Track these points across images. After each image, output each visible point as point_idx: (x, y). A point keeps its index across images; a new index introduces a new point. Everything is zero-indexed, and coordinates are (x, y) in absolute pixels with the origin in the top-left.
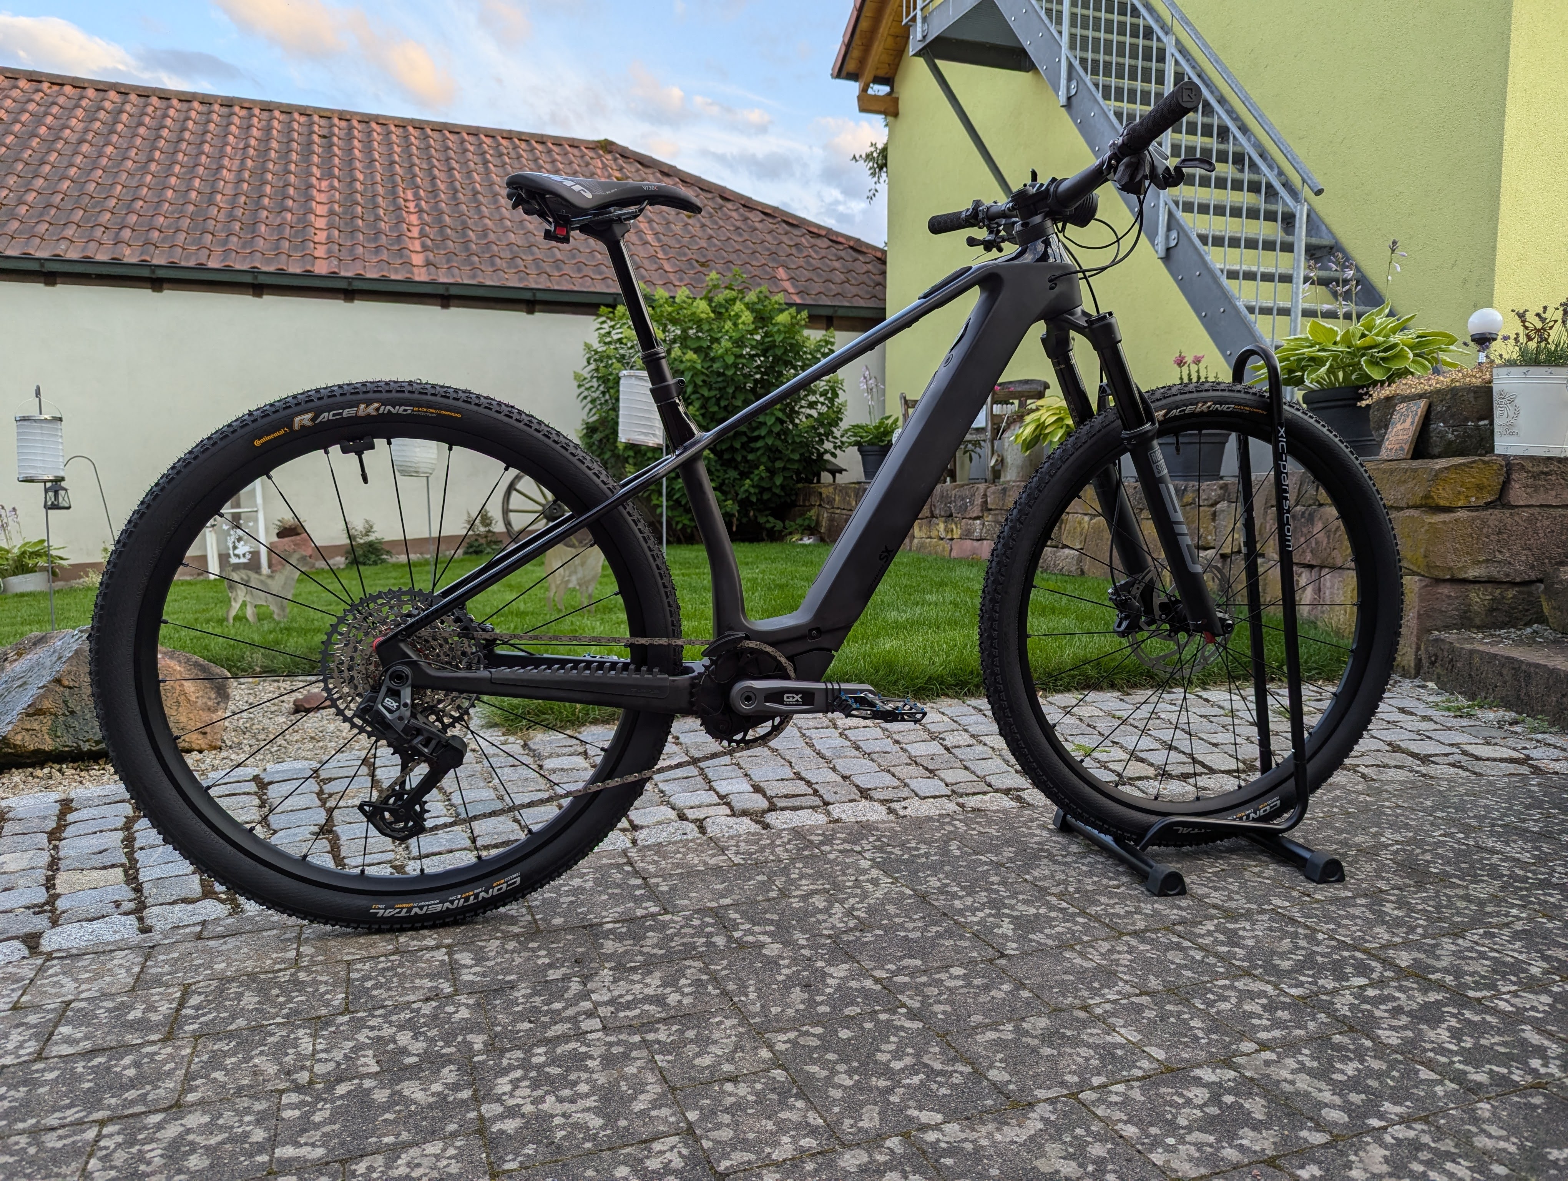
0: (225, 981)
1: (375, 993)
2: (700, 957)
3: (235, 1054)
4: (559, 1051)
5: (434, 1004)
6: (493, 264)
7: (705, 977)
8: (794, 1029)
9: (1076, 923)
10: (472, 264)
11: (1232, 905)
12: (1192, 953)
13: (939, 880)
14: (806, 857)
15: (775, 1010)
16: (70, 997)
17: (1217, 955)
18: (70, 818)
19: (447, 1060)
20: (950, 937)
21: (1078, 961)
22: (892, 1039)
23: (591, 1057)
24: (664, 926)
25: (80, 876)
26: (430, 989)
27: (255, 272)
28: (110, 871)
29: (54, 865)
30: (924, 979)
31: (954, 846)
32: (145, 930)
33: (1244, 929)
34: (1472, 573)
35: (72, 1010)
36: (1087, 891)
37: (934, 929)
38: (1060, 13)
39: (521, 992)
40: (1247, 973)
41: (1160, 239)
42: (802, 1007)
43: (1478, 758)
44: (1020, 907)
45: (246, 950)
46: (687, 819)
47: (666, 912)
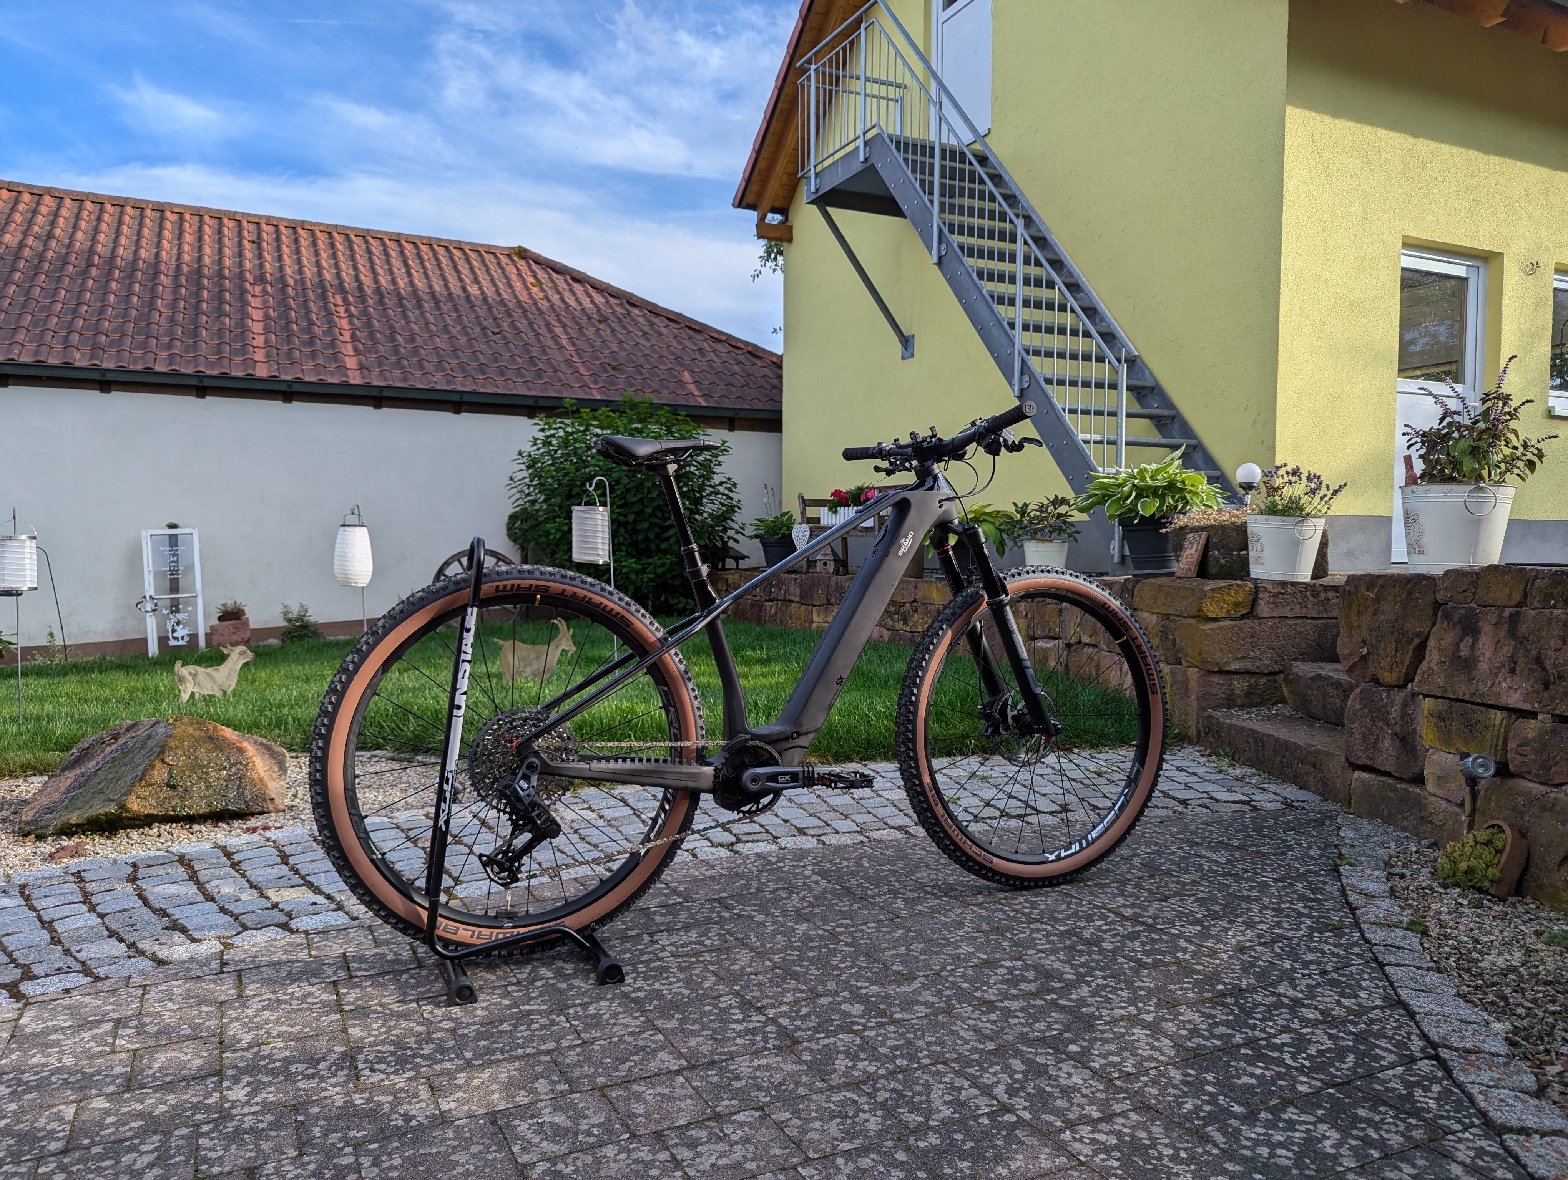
6: (422, 368)
7: (723, 932)
10: (402, 367)
14: (769, 870)
15: (769, 945)
18: (236, 857)
20: (867, 909)
22: (838, 955)
23: (672, 968)
25: (280, 892)
27: (199, 375)
28: (298, 888)
29: (253, 885)
30: (853, 929)
34: (1234, 666)
35: (348, 956)
37: (857, 905)
38: (931, 183)
40: (1038, 921)
41: (1016, 381)
42: (784, 943)
43: (1217, 801)
44: (908, 893)
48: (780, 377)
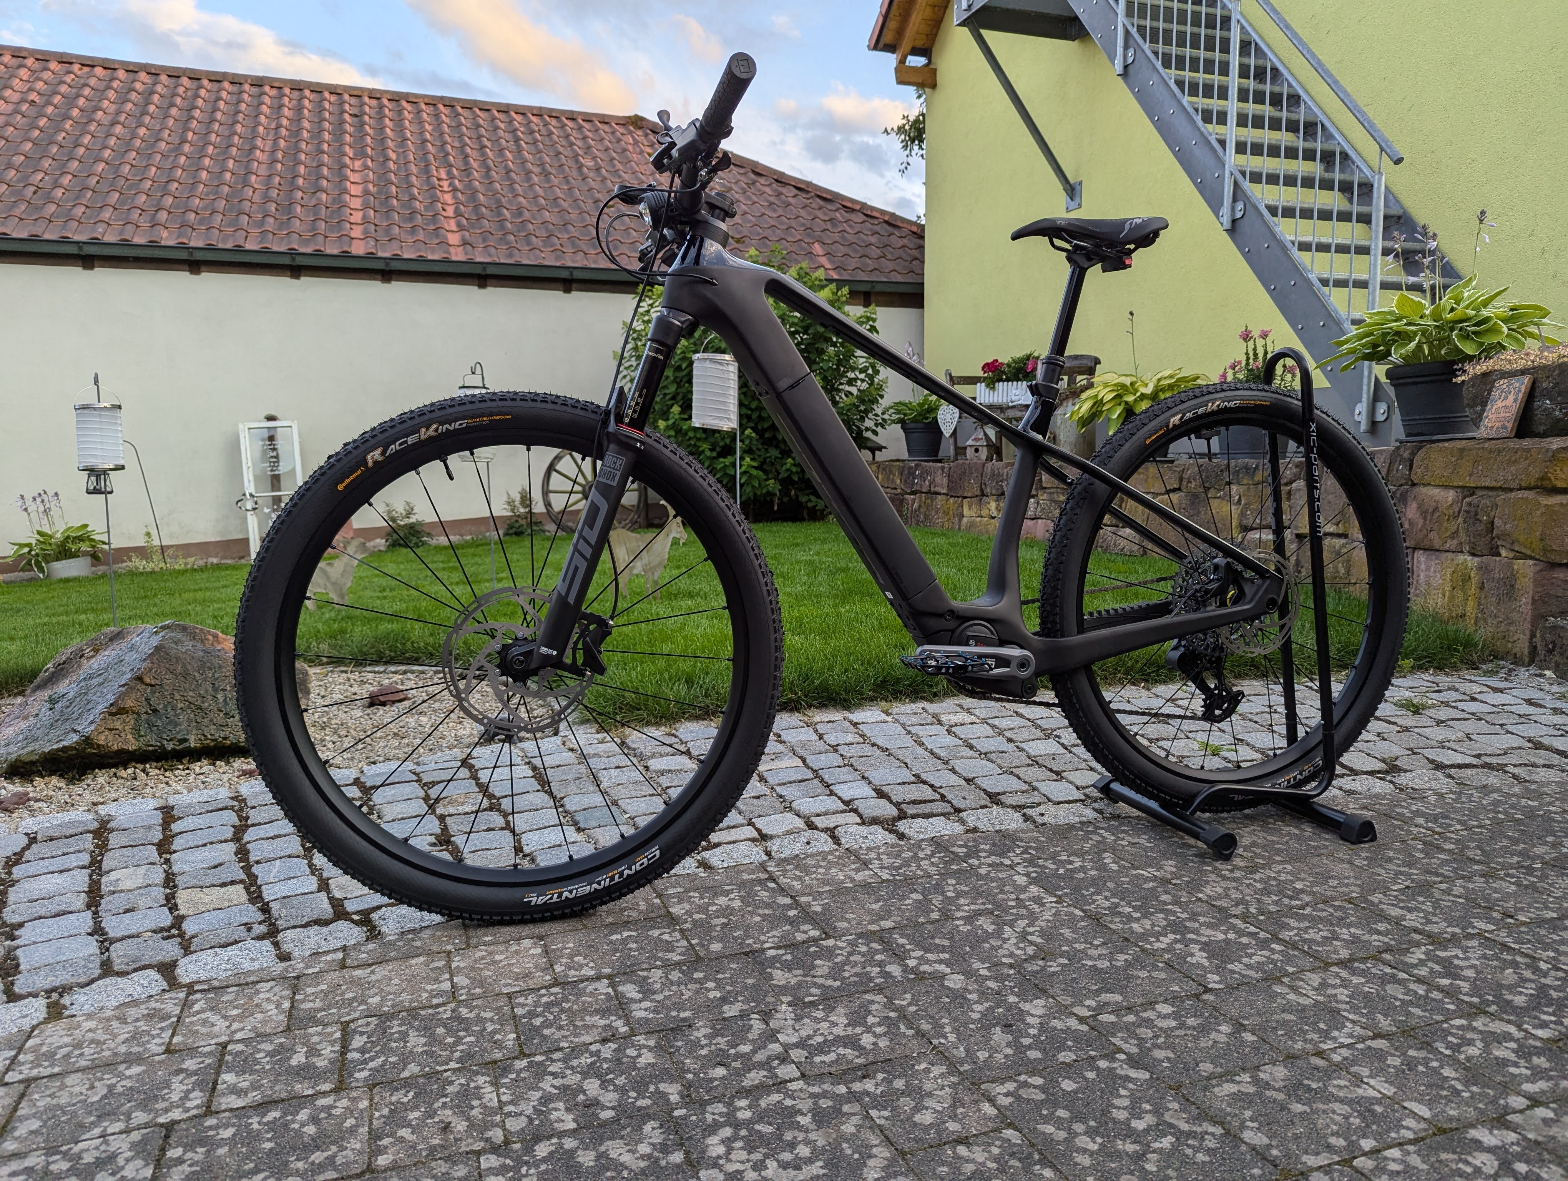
0: (385, 1018)
1: (546, 1032)
2: (880, 990)
3: (416, 1107)
4: (763, 1103)
5: (613, 1046)
6: (529, 243)
7: (893, 1015)
8: (1010, 1078)
9: (1273, 951)
10: (508, 243)
11: (1434, 928)
12: (1412, 986)
13: (1106, 898)
14: (956, 872)
15: (982, 1055)
16: (224, 1039)
17: (1439, 989)
18: (176, 827)
19: (645, 1116)
20: (1143, 968)
21: (1292, 996)
22: (1123, 1092)
23: (800, 1112)
24: (829, 954)
25: (200, 895)
26: (605, 1028)
27: (292, 253)
28: (231, 888)
29: (170, 880)
30: (1131, 1018)
31: (1108, 858)
32: (284, 957)
33: (1457, 957)
35: (230, 1053)
36: (1270, 912)
37: (1122, 957)
39: (701, 1032)
40: (1480, 1011)
41: (1225, 210)
42: (1009, 1051)
44: (1205, 931)
45: (397, 981)
46: (816, 828)
47: (828, 937)
48: (921, 247)
